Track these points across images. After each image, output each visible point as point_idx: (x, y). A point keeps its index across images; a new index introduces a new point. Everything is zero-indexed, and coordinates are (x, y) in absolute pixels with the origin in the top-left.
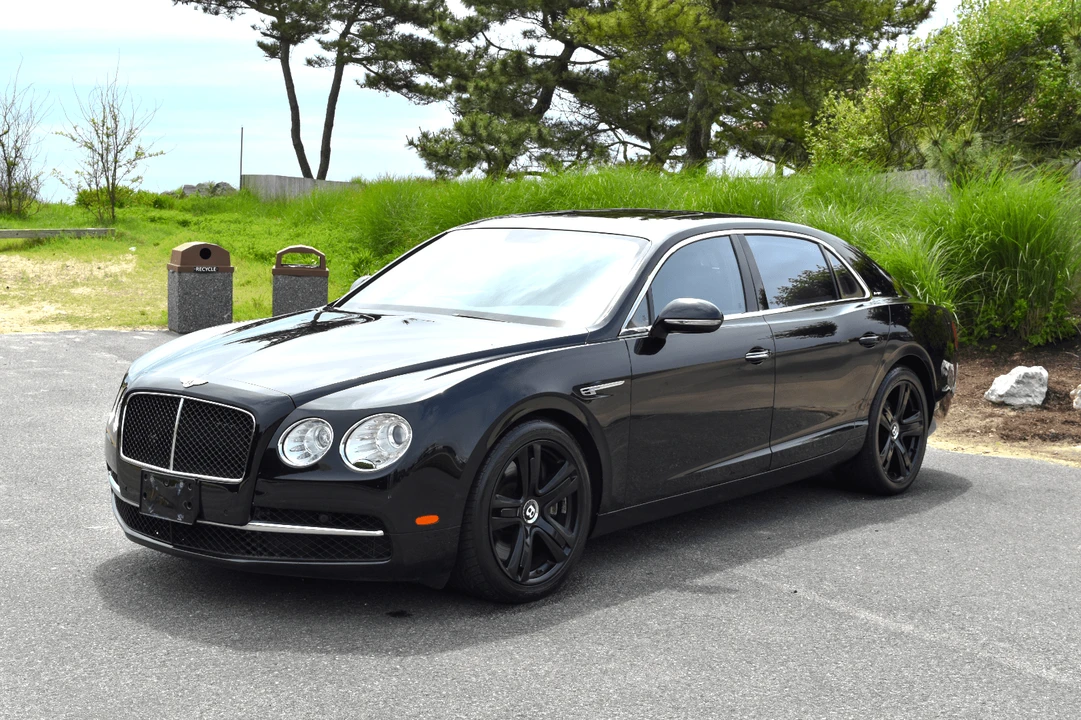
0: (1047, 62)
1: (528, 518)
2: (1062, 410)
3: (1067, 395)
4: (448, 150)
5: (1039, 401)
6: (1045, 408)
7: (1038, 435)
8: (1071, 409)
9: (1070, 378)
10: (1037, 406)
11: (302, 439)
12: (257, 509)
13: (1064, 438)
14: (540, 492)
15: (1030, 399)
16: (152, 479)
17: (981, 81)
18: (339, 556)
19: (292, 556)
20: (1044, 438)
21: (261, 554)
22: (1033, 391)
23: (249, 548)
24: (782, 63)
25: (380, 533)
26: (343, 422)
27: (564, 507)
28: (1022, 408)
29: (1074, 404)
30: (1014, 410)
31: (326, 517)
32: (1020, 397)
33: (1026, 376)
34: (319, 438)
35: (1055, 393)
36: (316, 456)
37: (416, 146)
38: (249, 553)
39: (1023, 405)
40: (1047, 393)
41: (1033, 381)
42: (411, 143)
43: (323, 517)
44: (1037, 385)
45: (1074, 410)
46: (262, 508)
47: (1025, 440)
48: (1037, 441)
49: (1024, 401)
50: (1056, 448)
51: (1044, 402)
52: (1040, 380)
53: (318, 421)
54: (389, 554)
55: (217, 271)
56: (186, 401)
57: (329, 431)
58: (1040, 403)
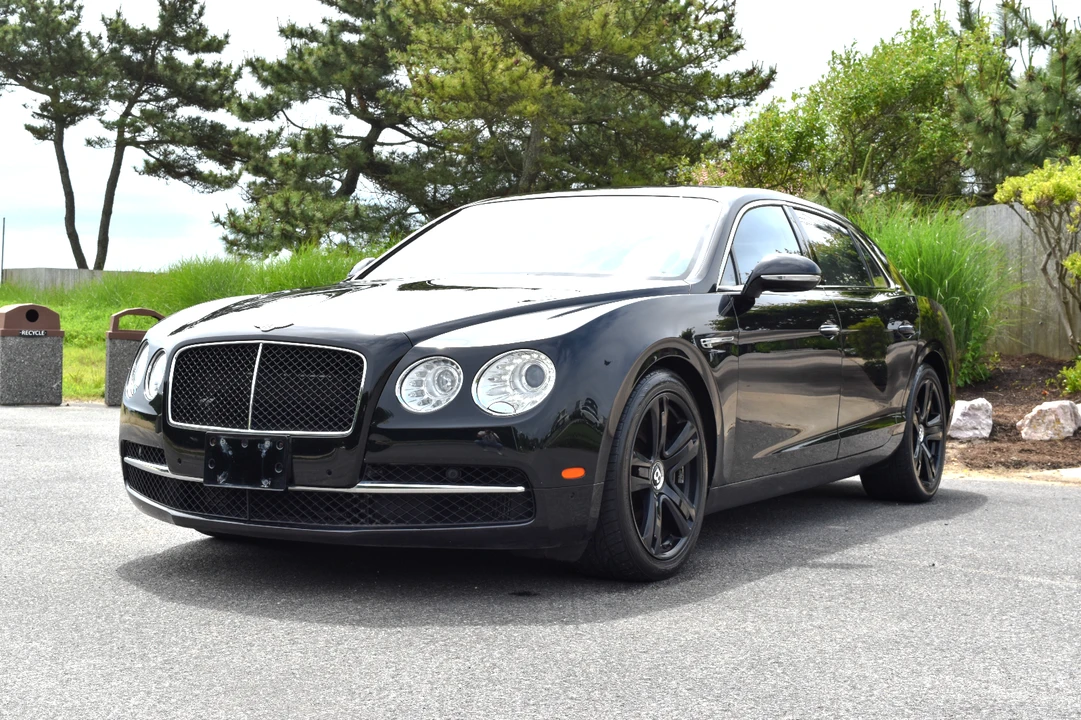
0: (927, 115)
1: (656, 484)
2: (1014, 442)
3: (1013, 427)
4: (260, 226)
5: (986, 433)
6: (995, 440)
7: (1001, 463)
8: (1020, 440)
9: (1009, 412)
10: (985, 439)
11: (419, 383)
12: (367, 467)
13: (1027, 465)
14: (667, 453)
15: (977, 432)
16: (223, 443)
17: (855, 136)
18: (471, 519)
19: (412, 522)
20: (1007, 465)
21: (371, 522)
22: (980, 423)
23: (356, 516)
24: (613, 139)
25: (521, 489)
26: (473, 361)
27: (681, 476)
28: (969, 441)
29: (1023, 436)
30: (962, 443)
31: (456, 472)
32: (967, 430)
33: (972, 408)
34: (440, 383)
35: (1000, 425)
36: (438, 403)
37: (223, 224)
38: (356, 521)
39: (971, 438)
40: (994, 427)
41: (979, 413)
42: (217, 220)
43: (450, 473)
44: (983, 417)
45: (1024, 441)
46: (374, 466)
47: (989, 467)
48: (1001, 468)
49: (970, 434)
50: (1023, 473)
51: (991, 434)
52: (987, 411)
53: (444, 361)
54: (529, 515)
55: (46, 335)
56: (264, 345)
57: (457, 373)
58: (987, 436)
